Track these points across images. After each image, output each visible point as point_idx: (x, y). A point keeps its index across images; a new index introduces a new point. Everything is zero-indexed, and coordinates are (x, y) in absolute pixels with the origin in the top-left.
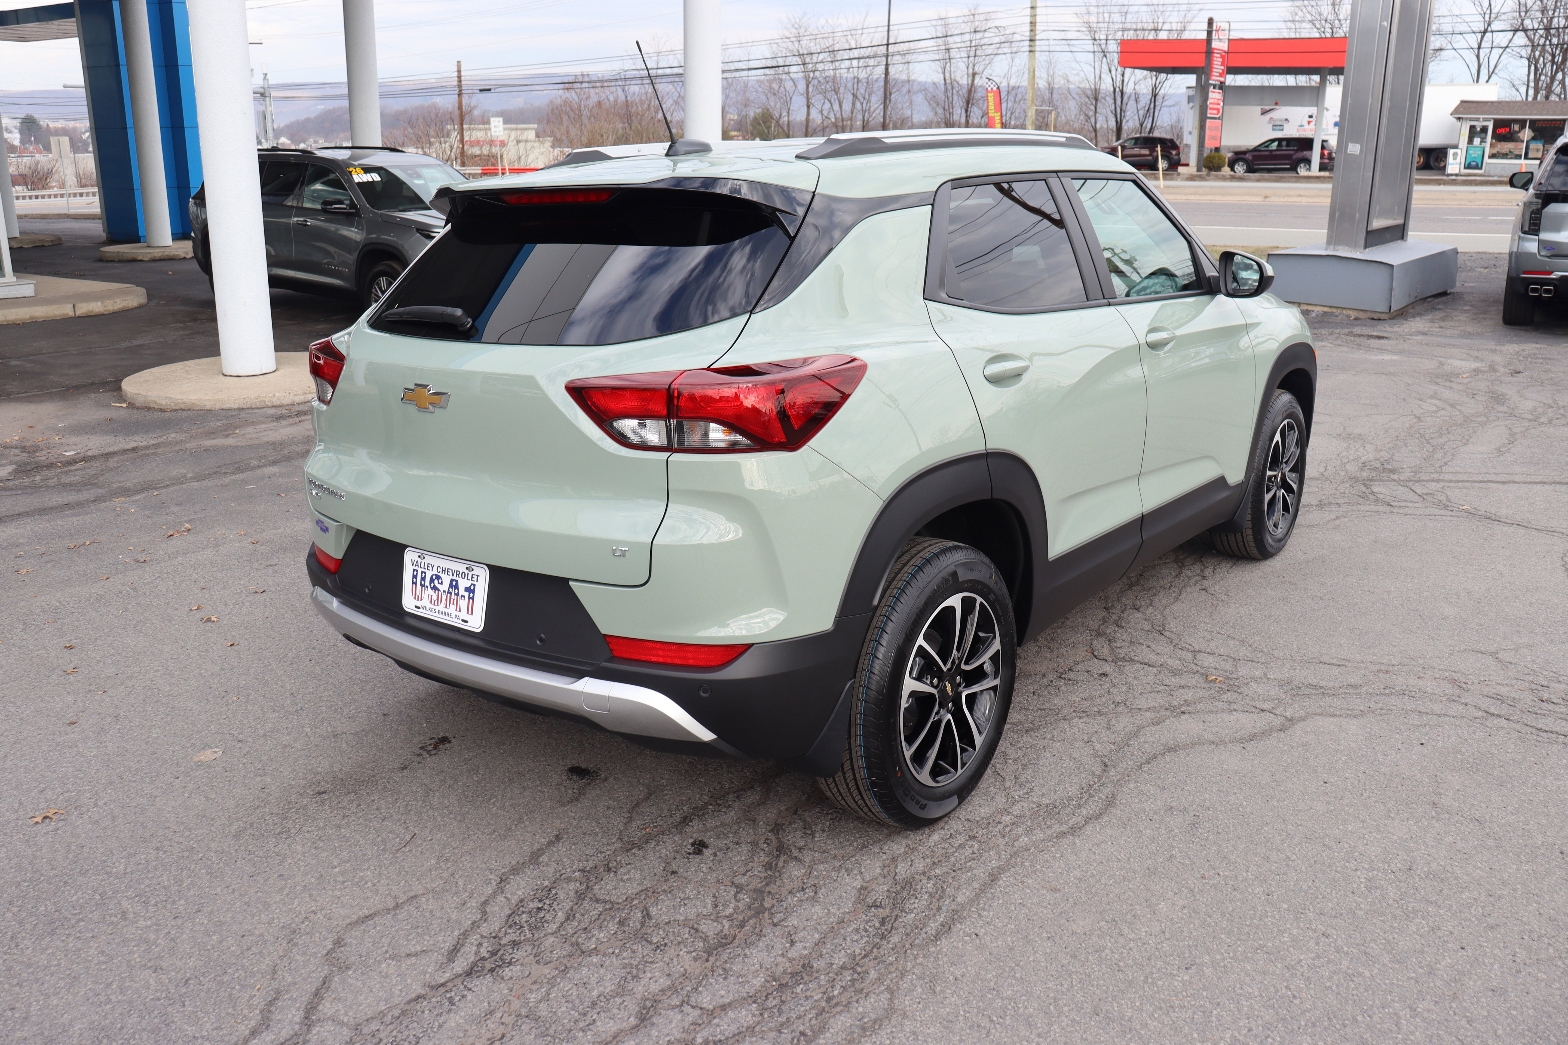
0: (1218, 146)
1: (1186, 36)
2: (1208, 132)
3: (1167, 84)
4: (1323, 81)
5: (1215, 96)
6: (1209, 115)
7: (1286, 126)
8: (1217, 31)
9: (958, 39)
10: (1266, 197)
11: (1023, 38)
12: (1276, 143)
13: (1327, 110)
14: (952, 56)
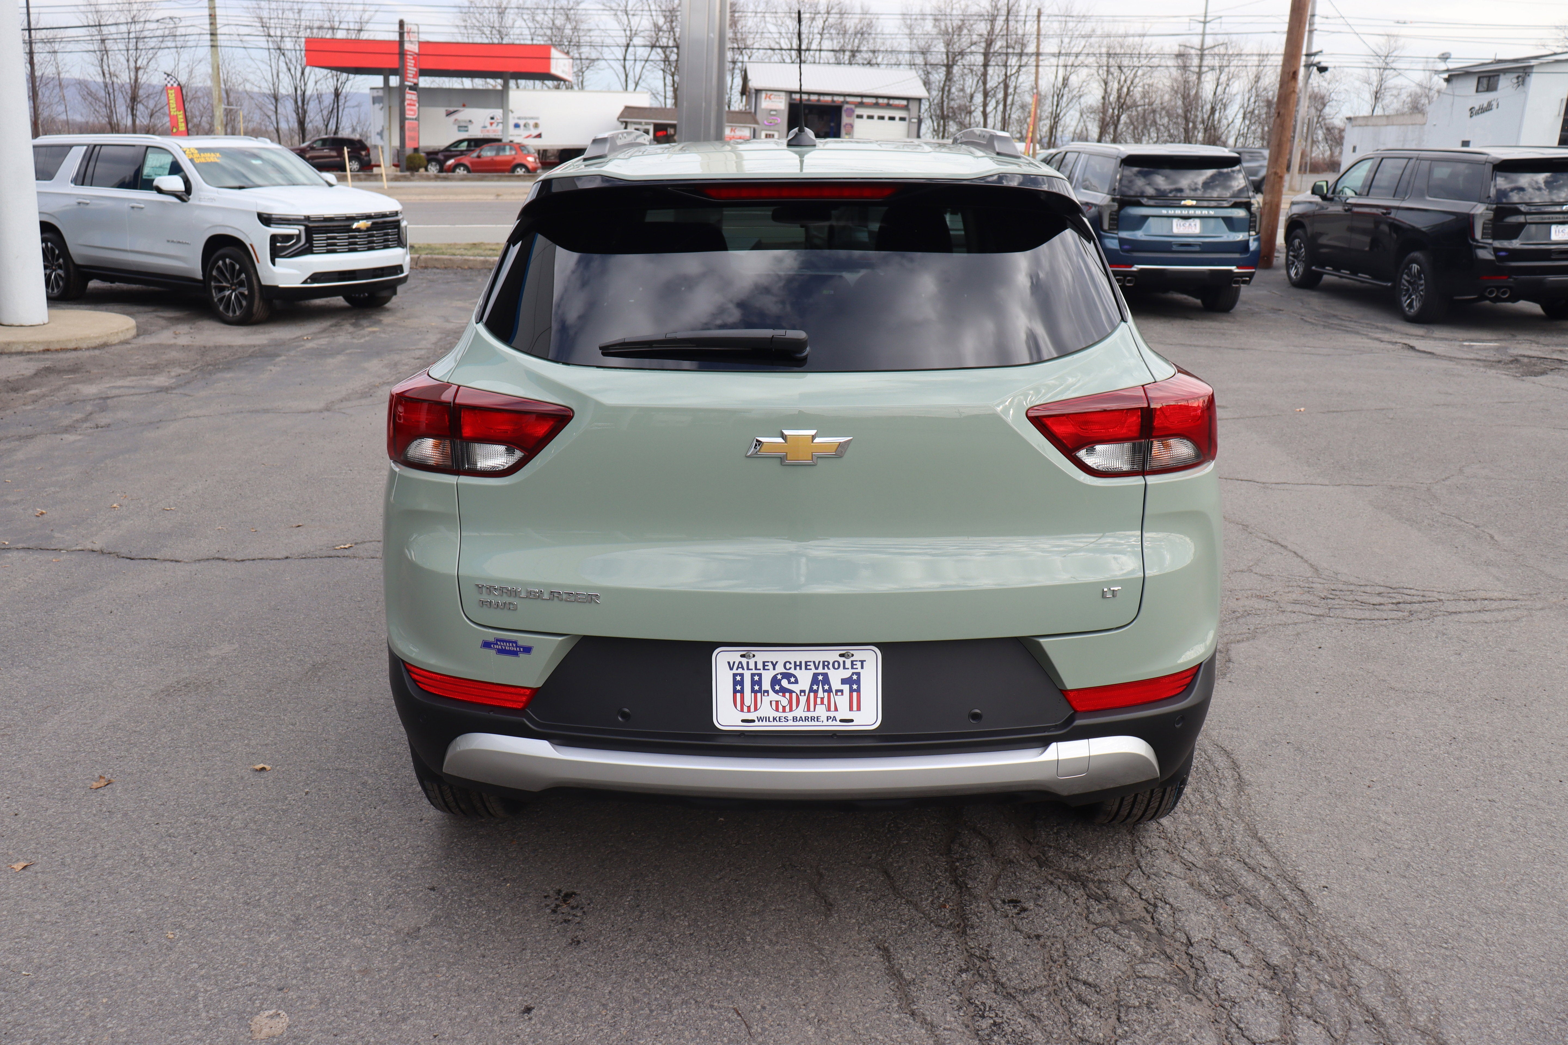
0: (416, 146)
1: (364, 36)
2: (407, 133)
3: (349, 84)
4: (506, 86)
5: (411, 96)
6: (407, 116)
7: (470, 127)
8: (408, 33)
9: (113, 29)
10: (498, 195)
11: (205, 32)
12: (465, 144)
13: (512, 112)
14: (108, 48)
